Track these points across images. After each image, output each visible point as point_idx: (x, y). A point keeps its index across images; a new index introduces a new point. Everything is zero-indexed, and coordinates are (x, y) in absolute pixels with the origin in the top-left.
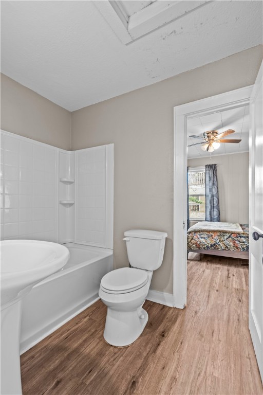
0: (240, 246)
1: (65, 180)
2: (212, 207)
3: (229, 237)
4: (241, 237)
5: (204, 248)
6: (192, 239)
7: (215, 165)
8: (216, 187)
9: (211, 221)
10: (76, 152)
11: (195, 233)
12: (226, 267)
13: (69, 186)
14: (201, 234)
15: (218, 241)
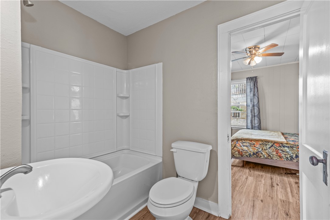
0: (283, 155)
1: (122, 95)
2: (253, 116)
3: (272, 146)
4: (284, 147)
5: (247, 156)
6: (235, 146)
7: (256, 77)
8: (257, 98)
9: (252, 129)
10: (130, 71)
11: (237, 141)
12: (269, 175)
13: (125, 101)
14: (244, 143)
15: (260, 150)
